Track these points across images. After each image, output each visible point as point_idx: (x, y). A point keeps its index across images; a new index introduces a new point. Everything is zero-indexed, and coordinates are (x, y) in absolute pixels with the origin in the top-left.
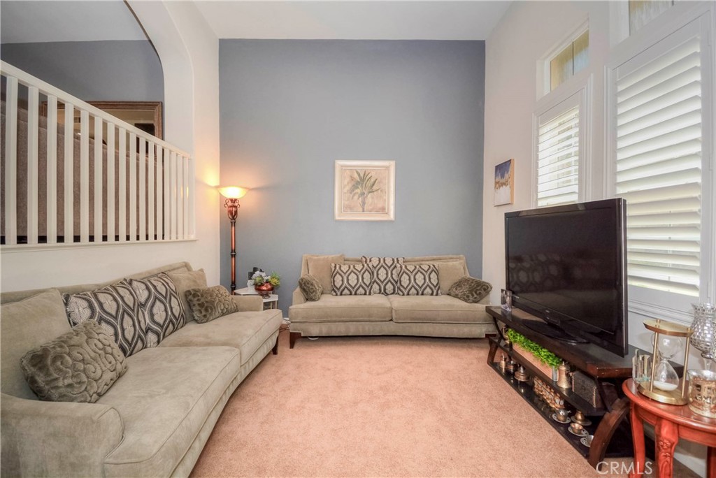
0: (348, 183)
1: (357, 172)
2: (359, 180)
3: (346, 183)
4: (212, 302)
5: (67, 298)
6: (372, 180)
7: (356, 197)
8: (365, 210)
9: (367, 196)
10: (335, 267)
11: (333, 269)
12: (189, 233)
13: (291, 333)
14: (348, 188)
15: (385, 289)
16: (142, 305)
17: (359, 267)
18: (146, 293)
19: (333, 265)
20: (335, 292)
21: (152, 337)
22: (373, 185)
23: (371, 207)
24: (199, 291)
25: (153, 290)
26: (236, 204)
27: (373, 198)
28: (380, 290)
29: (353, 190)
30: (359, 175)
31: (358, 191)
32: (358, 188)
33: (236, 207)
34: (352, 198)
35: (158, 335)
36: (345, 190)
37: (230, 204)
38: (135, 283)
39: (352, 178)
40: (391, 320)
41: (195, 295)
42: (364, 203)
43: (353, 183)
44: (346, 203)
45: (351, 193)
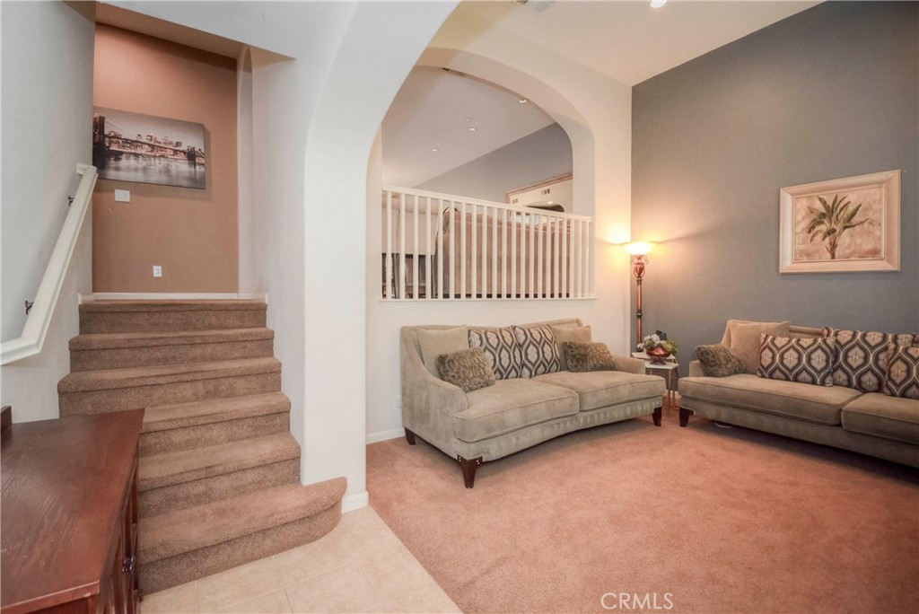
0: (803, 218)
1: (820, 199)
2: (823, 211)
3: (799, 217)
4: (585, 356)
5: (469, 331)
6: (851, 208)
7: (820, 236)
8: (837, 255)
9: (840, 234)
10: (766, 339)
11: (762, 341)
12: (589, 292)
13: (681, 409)
14: (804, 224)
15: (859, 382)
16: (520, 346)
17: (806, 342)
18: (524, 337)
19: (764, 336)
20: (761, 372)
21: (526, 372)
22: (853, 215)
23: (847, 251)
24: (575, 344)
25: (529, 336)
26: (643, 261)
27: (851, 236)
28: (849, 380)
29: (813, 227)
30: (824, 203)
31: (824, 228)
32: (823, 223)
33: (642, 264)
34: (812, 240)
35: (531, 371)
36: (799, 229)
37: (636, 261)
38: (517, 329)
39: (811, 210)
40: (840, 425)
41: (570, 347)
42: (833, 246)
43: (813, 216)
44: (802, 247)
45: (810, 231)
